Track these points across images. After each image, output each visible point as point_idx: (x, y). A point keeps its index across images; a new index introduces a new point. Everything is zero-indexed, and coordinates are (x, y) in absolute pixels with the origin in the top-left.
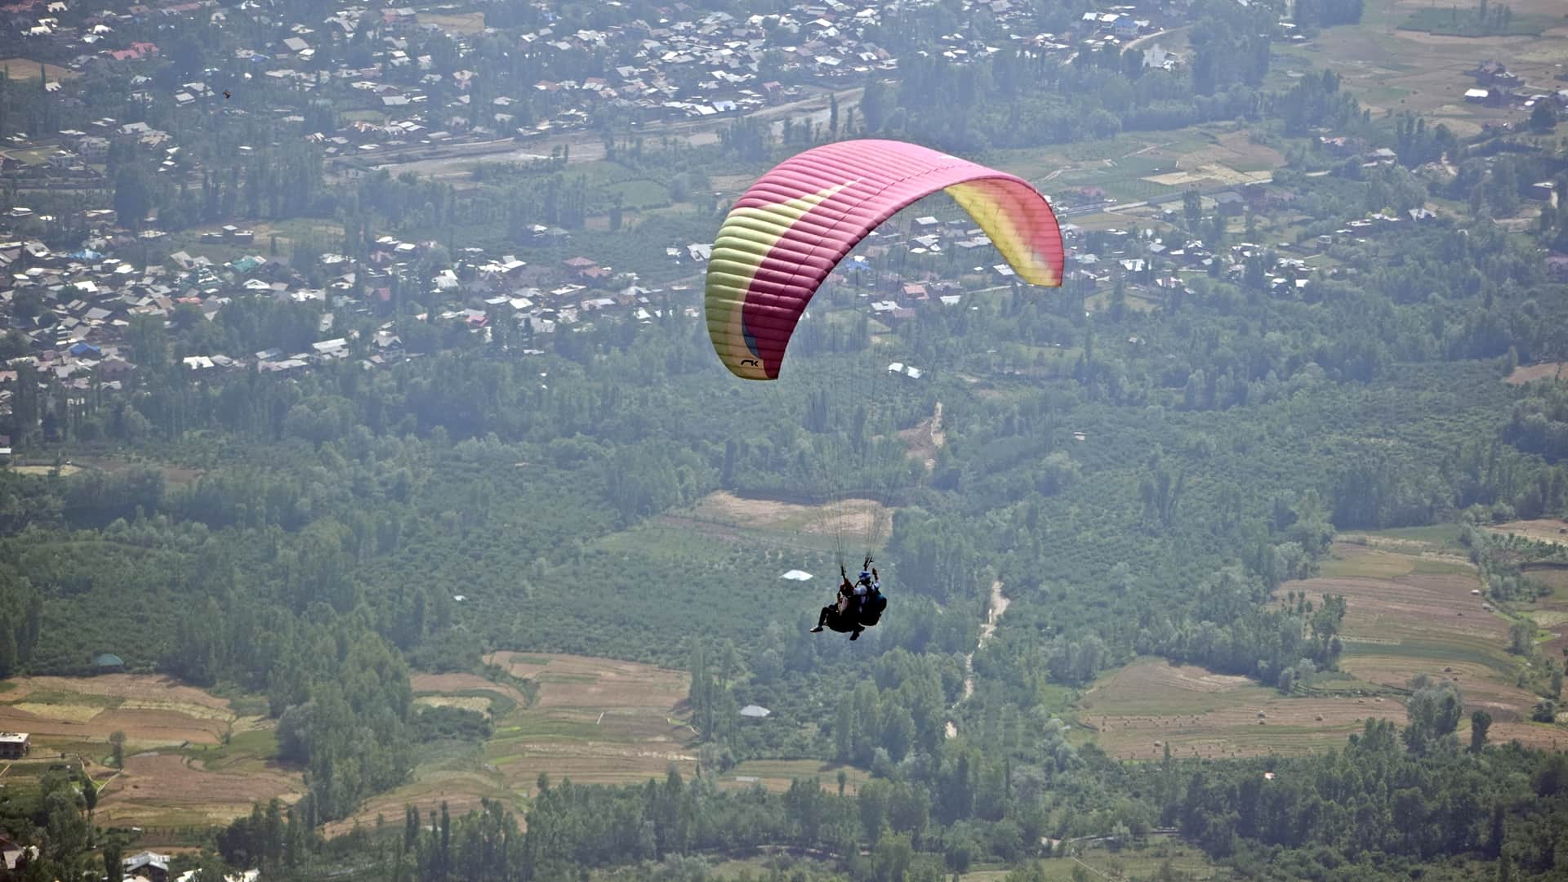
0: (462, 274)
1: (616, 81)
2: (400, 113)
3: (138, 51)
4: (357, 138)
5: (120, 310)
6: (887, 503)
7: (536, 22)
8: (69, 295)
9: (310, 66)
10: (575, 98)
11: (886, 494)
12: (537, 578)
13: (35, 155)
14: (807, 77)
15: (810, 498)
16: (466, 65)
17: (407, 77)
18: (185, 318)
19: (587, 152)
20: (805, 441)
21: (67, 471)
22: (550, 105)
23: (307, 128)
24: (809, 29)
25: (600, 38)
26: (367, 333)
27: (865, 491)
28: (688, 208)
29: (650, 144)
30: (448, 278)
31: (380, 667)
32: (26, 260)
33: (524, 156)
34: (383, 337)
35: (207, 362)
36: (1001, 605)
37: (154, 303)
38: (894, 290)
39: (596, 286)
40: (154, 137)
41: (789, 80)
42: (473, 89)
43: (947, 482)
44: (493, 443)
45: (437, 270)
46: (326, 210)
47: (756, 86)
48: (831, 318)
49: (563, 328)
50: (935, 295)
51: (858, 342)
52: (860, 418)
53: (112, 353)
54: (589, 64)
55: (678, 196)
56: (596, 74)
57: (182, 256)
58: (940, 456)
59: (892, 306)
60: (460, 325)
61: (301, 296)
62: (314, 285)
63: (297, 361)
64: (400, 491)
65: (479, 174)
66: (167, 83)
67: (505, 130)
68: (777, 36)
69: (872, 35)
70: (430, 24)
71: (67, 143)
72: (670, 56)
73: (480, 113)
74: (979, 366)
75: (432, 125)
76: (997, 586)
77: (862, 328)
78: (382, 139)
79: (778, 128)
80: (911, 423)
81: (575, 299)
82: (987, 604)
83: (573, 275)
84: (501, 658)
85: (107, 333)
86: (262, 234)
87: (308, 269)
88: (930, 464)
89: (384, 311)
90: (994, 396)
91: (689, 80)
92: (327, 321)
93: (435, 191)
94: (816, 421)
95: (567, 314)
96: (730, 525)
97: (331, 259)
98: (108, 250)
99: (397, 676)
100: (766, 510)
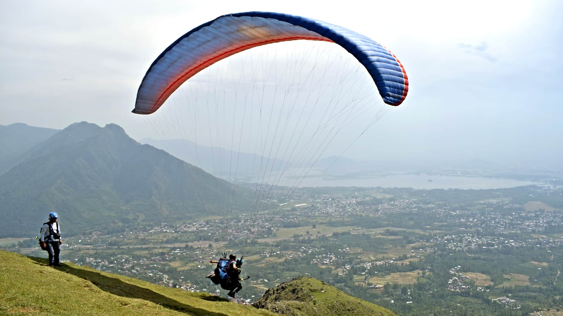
0: (508, 241)
1: (521, 226)
2: (502, 228)
3: (479, 222)
4: (498, 230)
5: (477, 243)
6: (548, 263)
7: (514, 221)
8: (473, 241)
9: (494, 224)
10: (518, 227)
11: (548, 262)
12: (515, 267)
13: (470, 230)
14: (540, 226)
15: (541, 262)
16: (508, 224)
17: (502, 225)
18: (483, 244)
19: (519, 232)
20: (540, 257)
21: (473, 255)
22: (515, 228)
23: (493, 229)
24: (539, 222)
25: (520, 222)
26: (499, 246)
27: (546, 262)
28: (528, 237)
29: (525, 231)
30: (506, 241)
31: (500, 274)
32: (469, 238)
33: (513, 232)
34: (500, 246)
35: (485, 247)
36: (559, 272)
37: (480, 242)
38: (548, 244)
39: (520, 243)
40: (480, 229)
41: (538, 226)
42: (509, 226)
43: (554, 261)
44: (510, 256)
45: (505, 241)
46: (495, 235)
47: (535, 227)
48: (542, 246)
49: (517, 246)
50: (552, 245)
51: (545, 249)
52: (545, 255)
53: (477, 246)
54: (519, 224)
55: (527, 235)
56: (520, 225)
57: (483, 239)
58: (553, 259)
59: (548, 246)
60: (507, 245)
61: (493, 242)
62: (494, 242)
63: (493, 248)
64: (502, 259)
65: (509, 233)
66: (481, 225)
67: (511, 230)
68: (537, 223)
69: (545, 223)
70: (505, 221)
71: (473, 229)
72: (526, 224)
73: (509, 228)
74: (557, 251)
75: (505, 229)
76: (559, 271)
77: (545, 248)
78: (500, 230)
79: (537, 230)
80: (550, 256)
81: (518, 244)
82: (558, 272)
83: (518, 242)
84: (511, 274)
85: (476, 245)
86: (490, 237)
87: (494, 240)
88: (552, 260)
89: (501, 244)
90: (558, 254)
91: (528, 226)
92: (495, 245)
93: (505, 234)
94: (541, 255)
95: (517, 245)
96: (533, 264)
97: (496, 239)
98: (476, 238)
99: (502, 275)
100: (536, 263)
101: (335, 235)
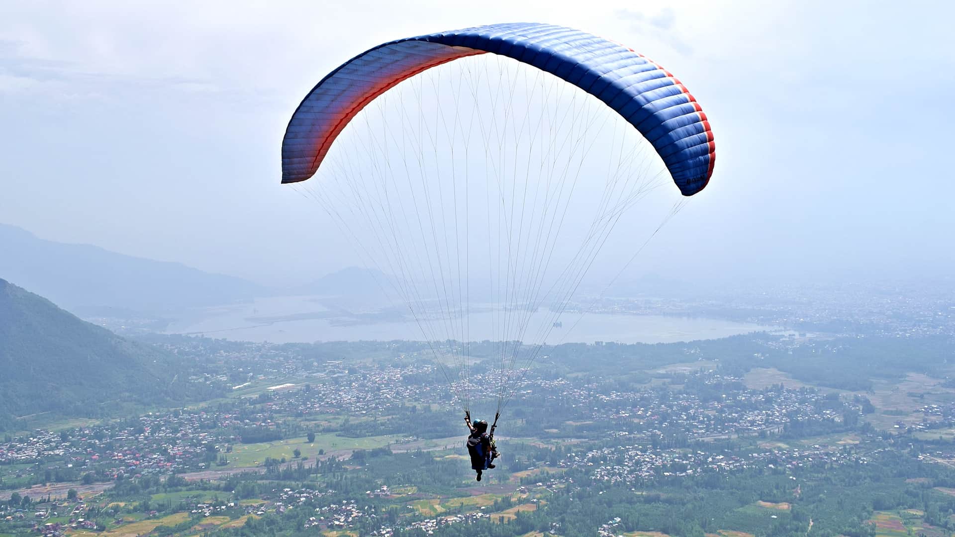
0: (712, 458)
1: (739, 423)
2: (701, 429)
3: (656, 417)
4: (694, 433)
5: (653, 464)
6: (791, 503)
7: (725, 412)
8: (644, 461)
9: (685, 420)
10: (732, 426)
11: (790, 502)
12: (727, 516)
13: (638, 436)
14: (773, 423)
15: (776, 502)
16: (713, 420)
17: (702, 422)
18: (664, 466)
19: (734, 437)
20: (775, 491)
21: (644, 493)
22: (727, 428)
23: (685, 431)
24: (773, 414)
25: (736, 415)
26: (696, 469)
27: (786, 501)
28: (753, 447)
29: (746, 435)
30: (710, 459)
31: (699, 532)
32: (637, 455)
33: (723, 437)
34: (699, 470)
35: (668, 474)
36: (812, 523)
37: (659, 463)
38: (790, 463)
39: (737, 461)
40: (659, 433)
41: (770, 423)
42: (714, 425)
43: (801, 499)
44: (719, 490)
45: (708, 458)
46: (689, 446)
47: (764, 424)
48: (779, 468)
49: (731, 469)
50: (798, 464)
51: (784, 473)
52: (785, 487)
53: (652, 472)
54: (734, 420)
55: (751, 445)
56: (736, 422)
57: (664, 454)
58: (800, 495)
59: (790, 466)
60: (712, 468)
61: (684, 462)
62: (686, 460)
63: (684, 474)
64: (702, 499)
65: (715, 440)
66: (661, 423)
67: (720, 432)
68: (768, 415)
69: (785, 415)
70: (706, 412)
71: (644, 434)
72: (749, 419)
73: (715, 429)
74: (806, 478)
75: (707, 431)
76: (811, 520)
77: (785, 470)
78: (698, 433)
79: (769, 432)
80: (794, 488)
81: (733, 463)
82: (809, 523)
83: (732, 459)
84: (721, 531)
85: (651, 468)
86: (678, 450)
87: (685, 457)
88: (798, 496)
89: (699, 465)
90: (809, 483)
91: (752, 423)
92: (689, 467)
93: (708, 443)
94: (777, 488)
95: (731, 466)
96: (761, 507)
97: (690, 455)
98: (651, 453)
99: (702, 534)
100: (768, 504)
101: (359, 456)
